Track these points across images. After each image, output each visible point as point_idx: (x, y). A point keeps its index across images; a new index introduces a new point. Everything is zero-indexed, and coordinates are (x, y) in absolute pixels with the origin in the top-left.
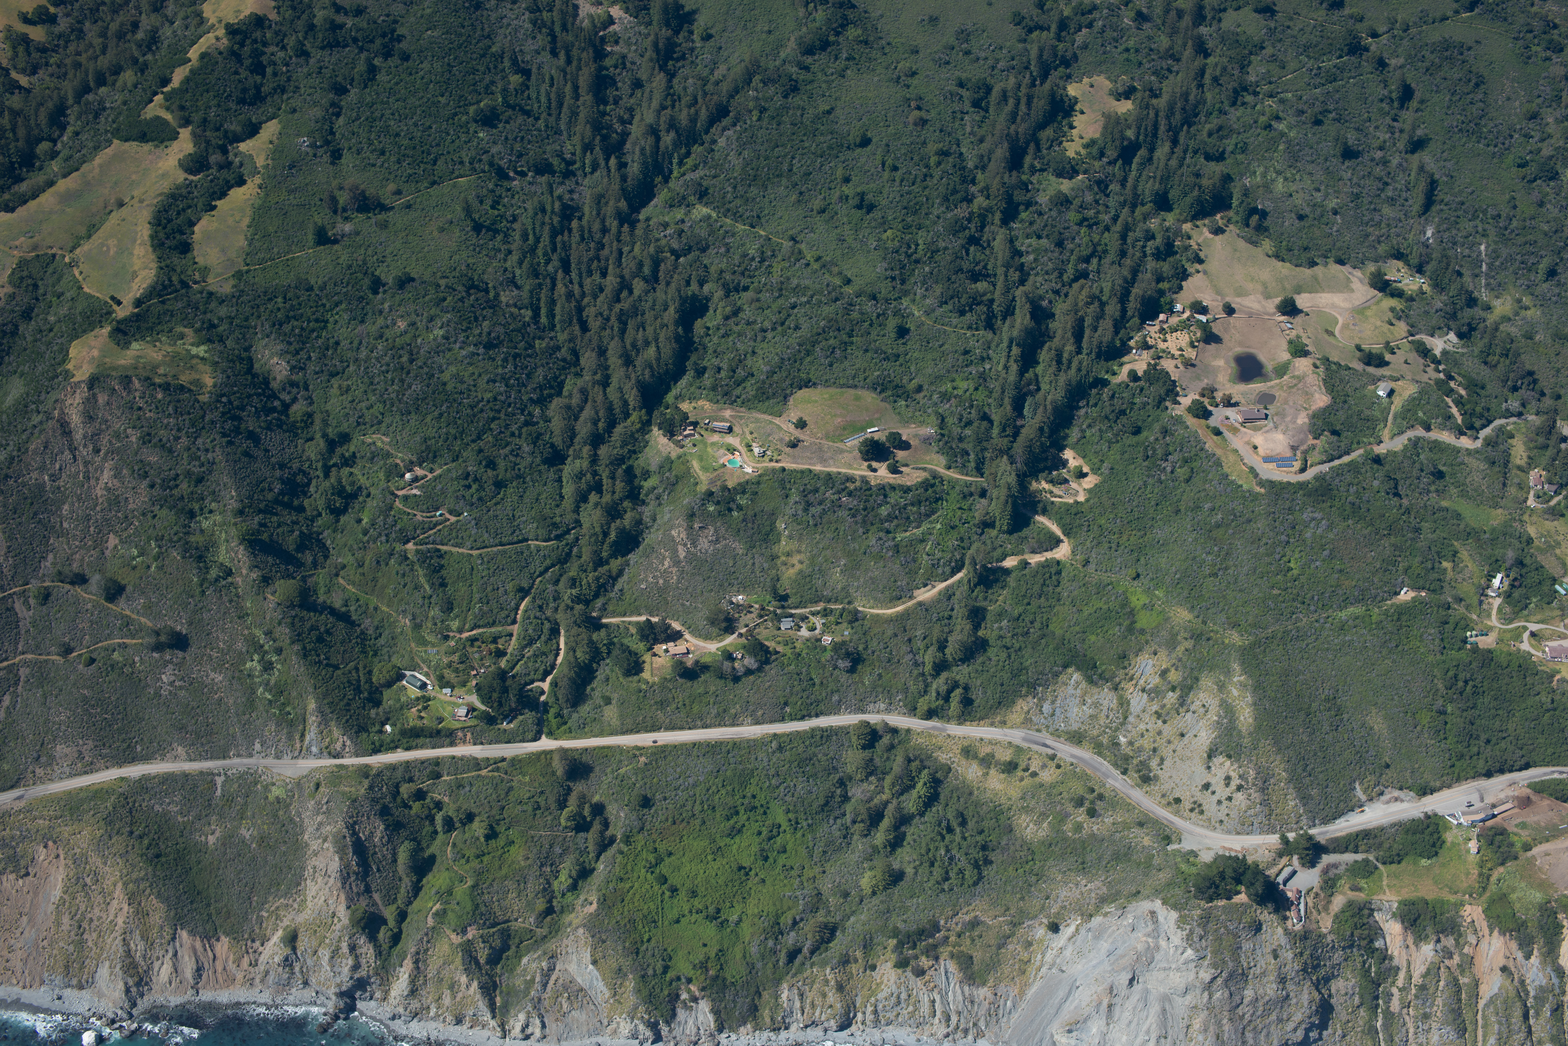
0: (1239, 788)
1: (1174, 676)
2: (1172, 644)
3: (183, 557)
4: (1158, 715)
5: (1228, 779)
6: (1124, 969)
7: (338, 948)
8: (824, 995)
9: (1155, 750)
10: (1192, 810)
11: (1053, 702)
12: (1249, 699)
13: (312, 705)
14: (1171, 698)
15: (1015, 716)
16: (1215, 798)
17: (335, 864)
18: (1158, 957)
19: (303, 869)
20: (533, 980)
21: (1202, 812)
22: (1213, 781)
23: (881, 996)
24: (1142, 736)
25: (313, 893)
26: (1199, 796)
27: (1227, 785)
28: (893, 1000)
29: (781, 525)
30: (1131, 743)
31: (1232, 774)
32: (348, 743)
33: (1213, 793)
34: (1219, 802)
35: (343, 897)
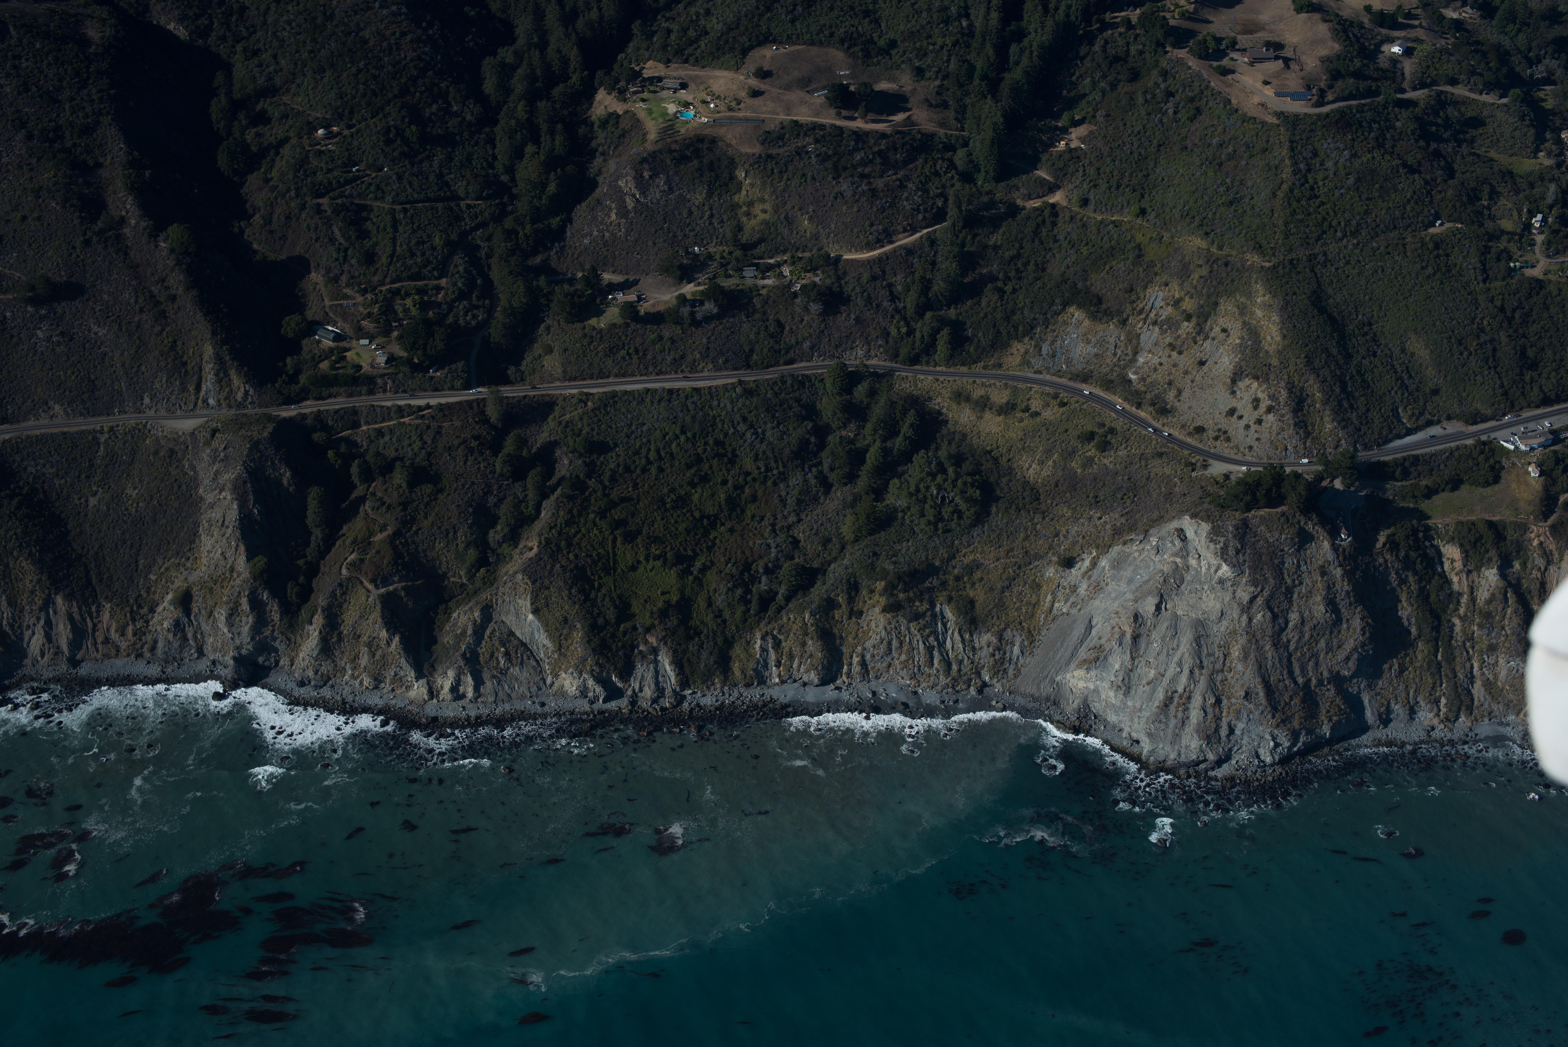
0: (1269, 410)
1: (1188, 305)
2: (1184, 273)
3: (64, 207)
4: (1172, 346)
5: (1256, 402)
6: (1150, 593)
7: (237, 604)
8: (804, 644)
9: (1170, 383)
10: (1216, 438)
11: (1053, 343)
12: (1276, 318)
13: (209, 350)
14: (1187, 327)
15: (1010, 359)
16: (1243, 423)
17: (233, 514)
18: (1188, 578)
19: (197, 524)
20: (464, 633)
21: (1228, 439)
22: (1239, 406)
23: (868, 644)
24: (1155, 370)
25: (209, 547)
26: (1224, 423)
27: (1256, 408)
28: (883, 647)
29: (741, 174)
30: (1143, 379)
31: (1260, 395)
32: (251, 392)
33: (1241, 417)
34: (1247, 427)
35: (242, 548)
